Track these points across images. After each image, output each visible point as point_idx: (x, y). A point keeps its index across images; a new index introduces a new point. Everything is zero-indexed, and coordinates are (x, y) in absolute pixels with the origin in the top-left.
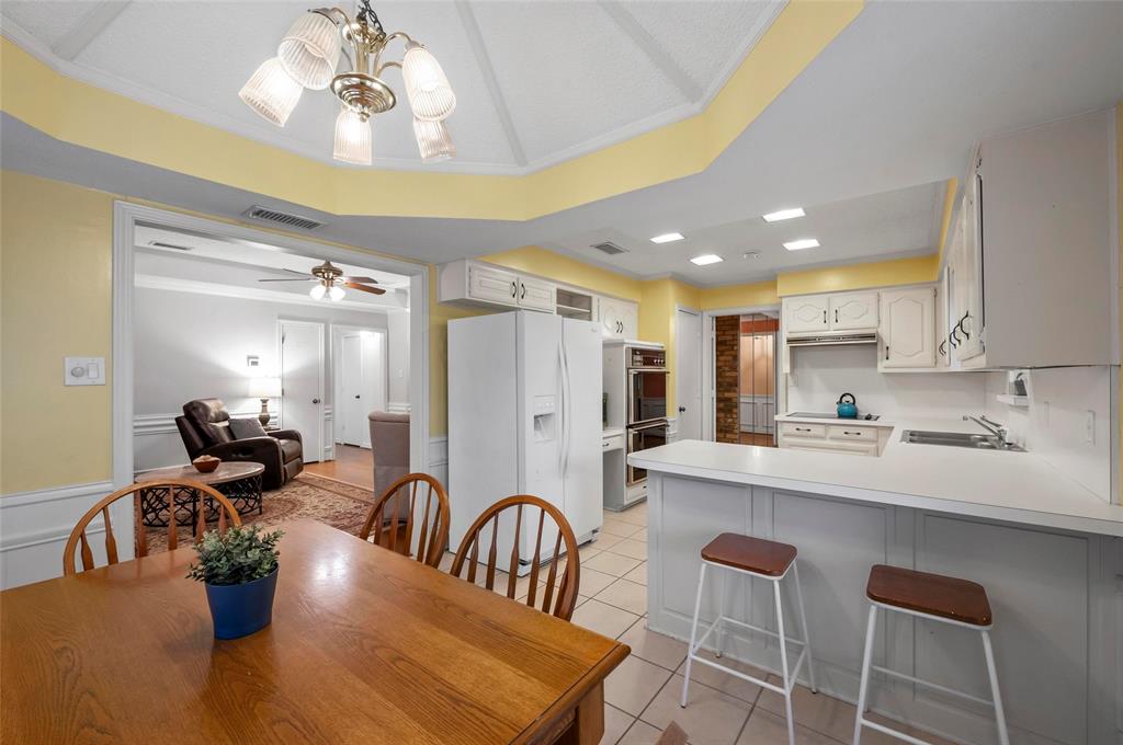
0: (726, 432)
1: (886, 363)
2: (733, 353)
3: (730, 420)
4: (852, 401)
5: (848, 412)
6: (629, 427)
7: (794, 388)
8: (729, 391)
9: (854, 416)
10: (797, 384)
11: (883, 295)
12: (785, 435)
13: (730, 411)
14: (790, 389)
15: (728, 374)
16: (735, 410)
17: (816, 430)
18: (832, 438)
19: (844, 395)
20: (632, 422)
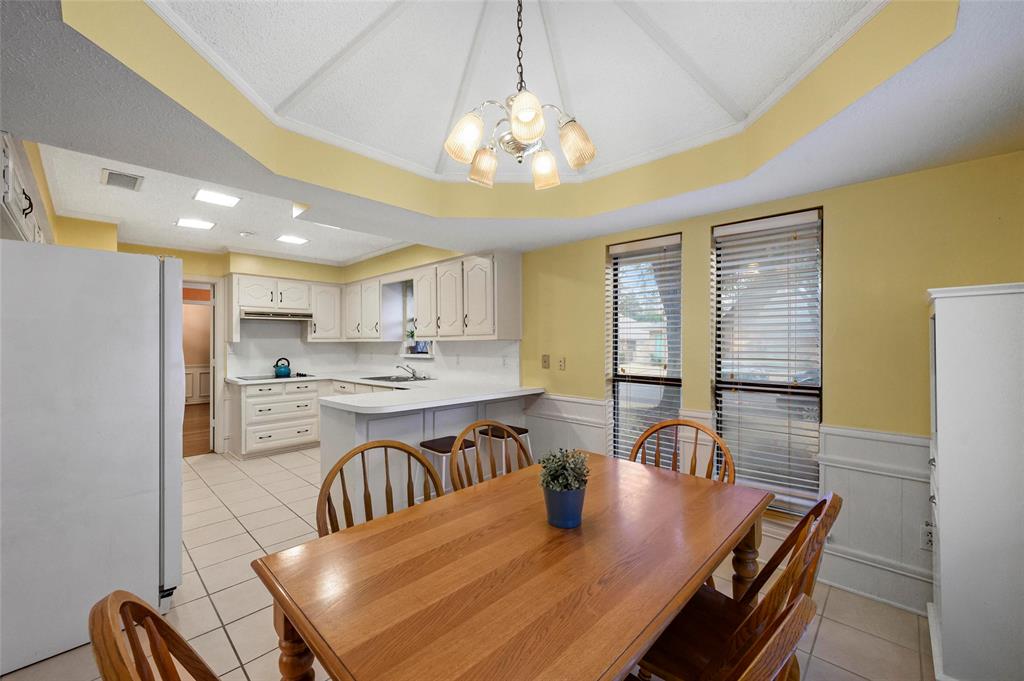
1: (313, 335)
4: (286, 364)
5: (282, 372)
7: (233, 355)
9: (288, 375)
10: (235, 351)
11: (313, 287)
12: (249, 396)
14: (228, 357)
17: (275, 389)
19: (280, 360)
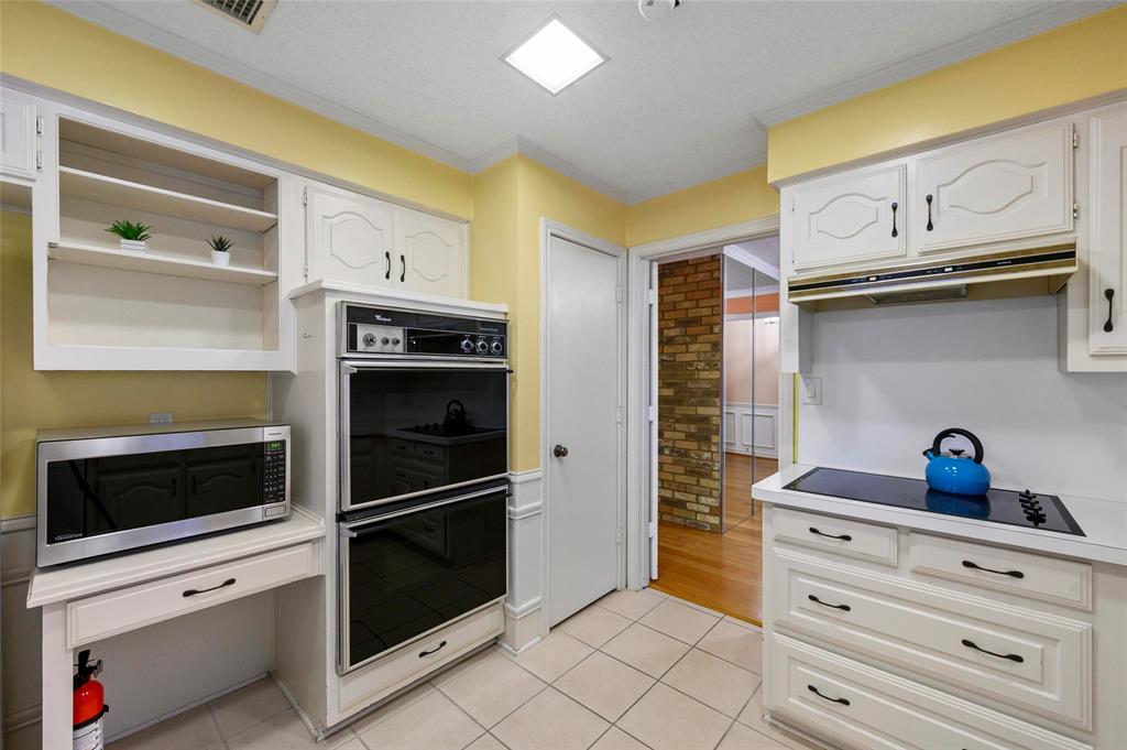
0: (701, 475)
1: (1100, 340)
2: (713, 338)
3: (706, 455)
4: (970, 450)
6: (342, 517)
7: (813, 408)
8: (706, 404)
10: (818, 399)
11: (1093, 127)
12: (779, 541)
13: (708, 440)
14: (801, 412)
15: (704, 375)
16: (715, 439)
17: (863, 540)
18: (919, 573)
19: (946, 434)
20: (348, 506)
